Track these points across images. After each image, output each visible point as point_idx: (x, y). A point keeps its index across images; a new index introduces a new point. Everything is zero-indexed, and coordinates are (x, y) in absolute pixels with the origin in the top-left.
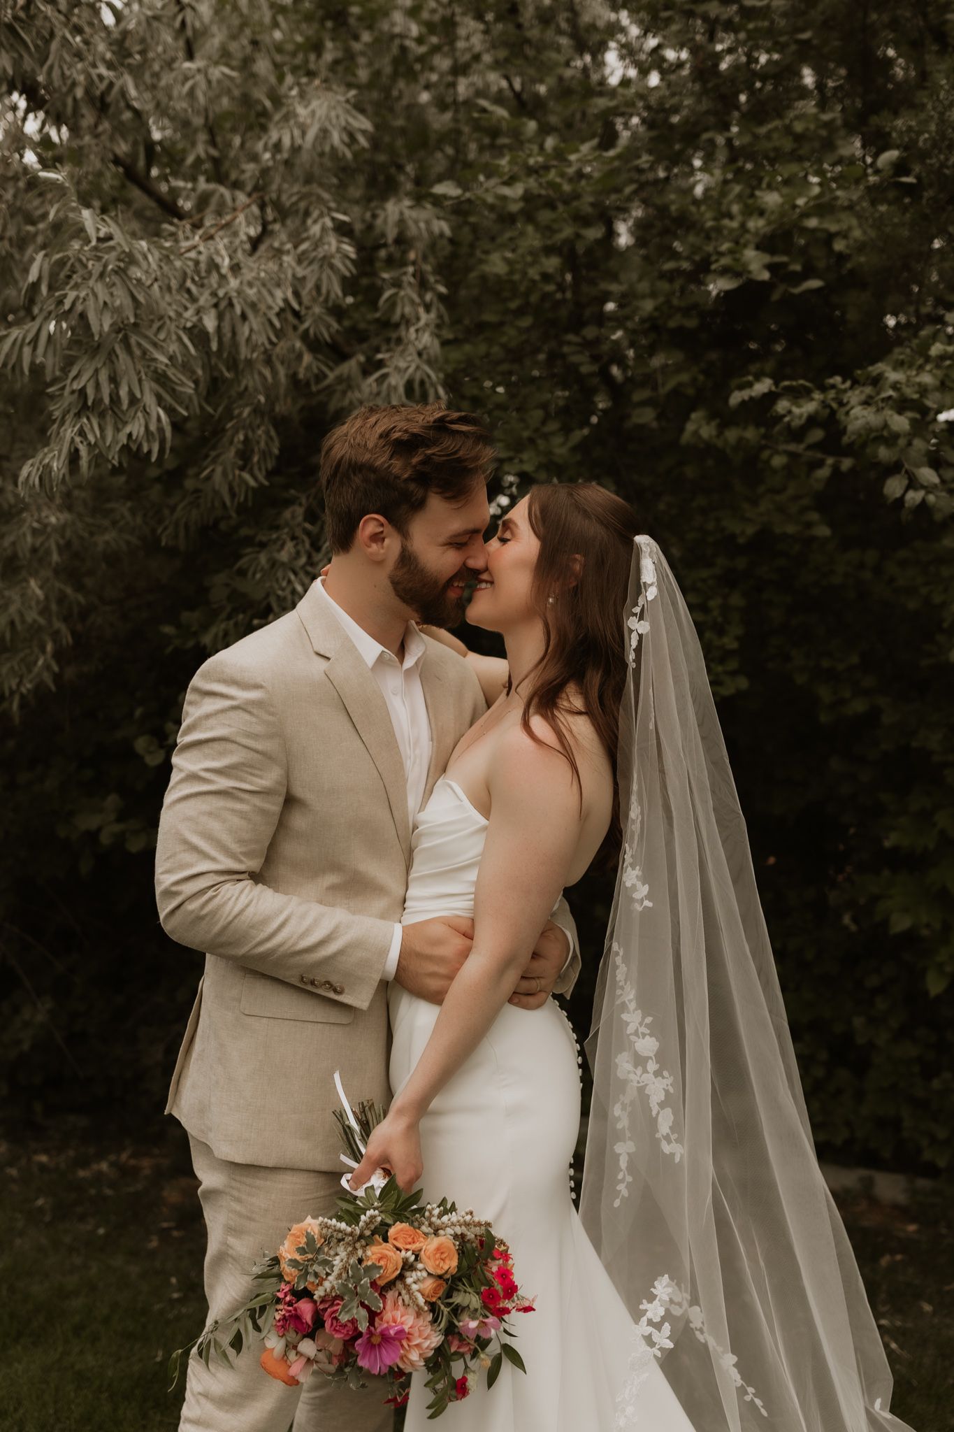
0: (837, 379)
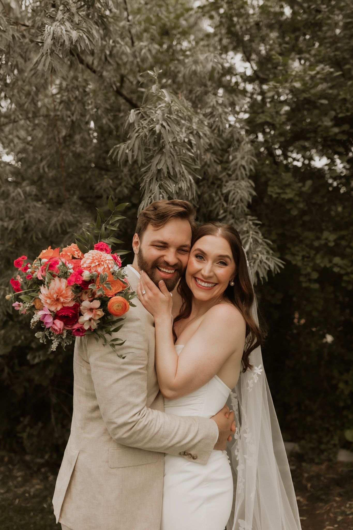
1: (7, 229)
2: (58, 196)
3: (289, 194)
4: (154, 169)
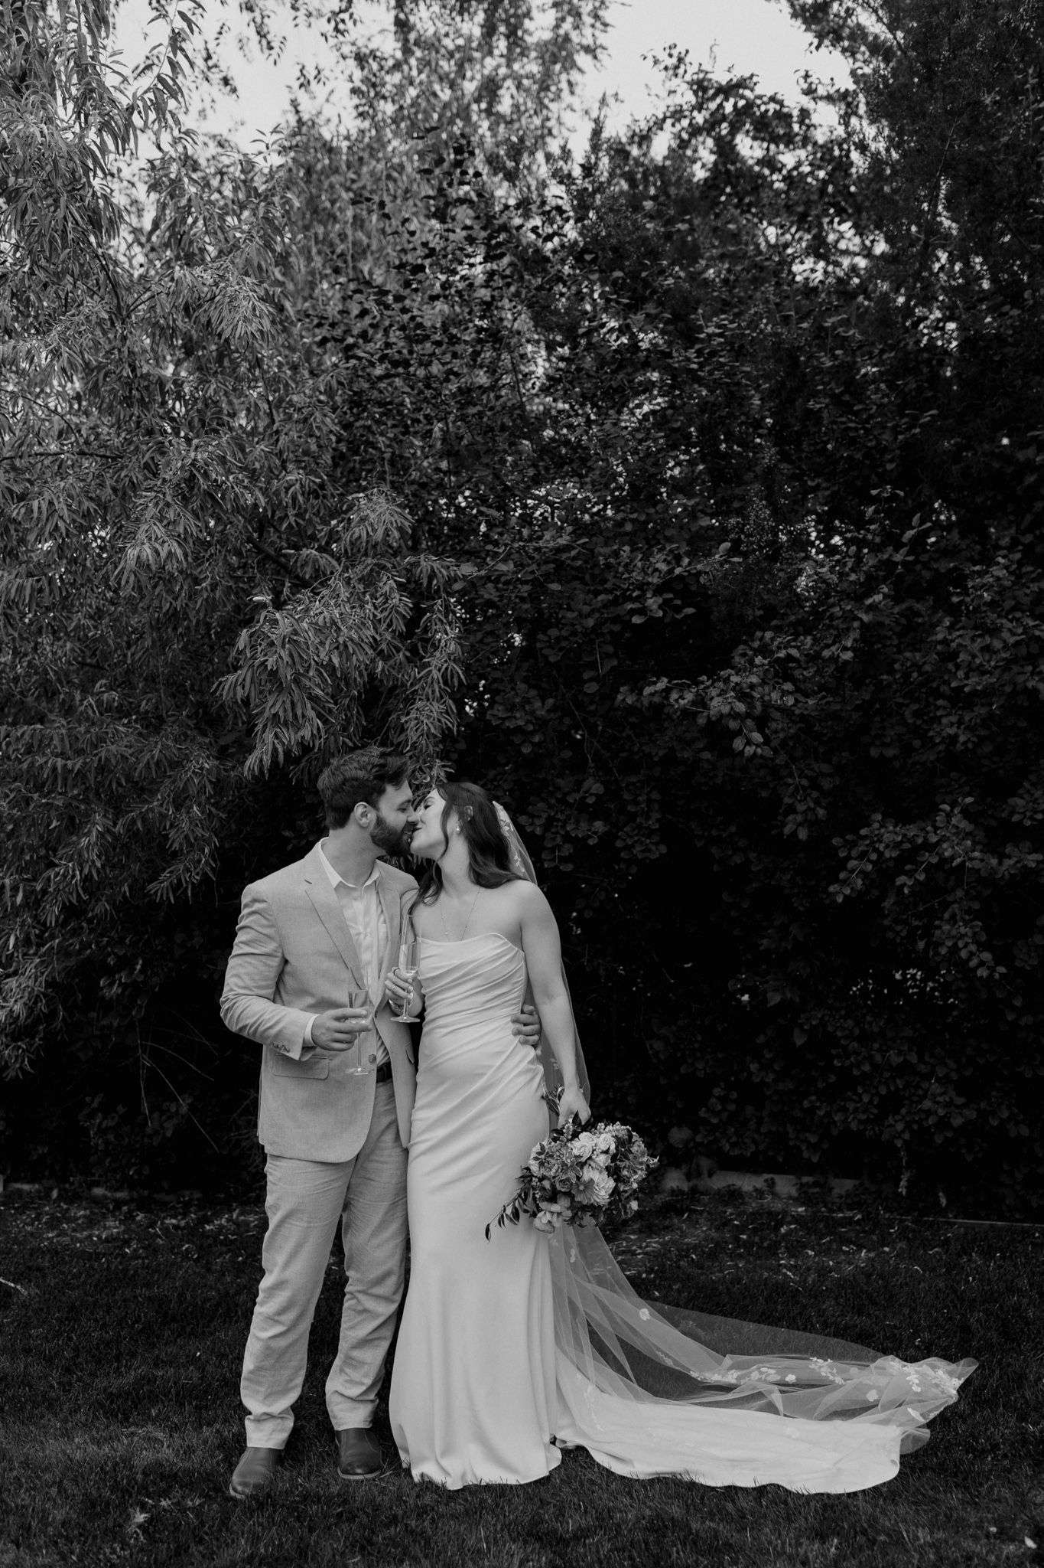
0: (705, 678)
1: (71, 771)
2: (156, 707)
3: (520, 720)
4: (267, 714)
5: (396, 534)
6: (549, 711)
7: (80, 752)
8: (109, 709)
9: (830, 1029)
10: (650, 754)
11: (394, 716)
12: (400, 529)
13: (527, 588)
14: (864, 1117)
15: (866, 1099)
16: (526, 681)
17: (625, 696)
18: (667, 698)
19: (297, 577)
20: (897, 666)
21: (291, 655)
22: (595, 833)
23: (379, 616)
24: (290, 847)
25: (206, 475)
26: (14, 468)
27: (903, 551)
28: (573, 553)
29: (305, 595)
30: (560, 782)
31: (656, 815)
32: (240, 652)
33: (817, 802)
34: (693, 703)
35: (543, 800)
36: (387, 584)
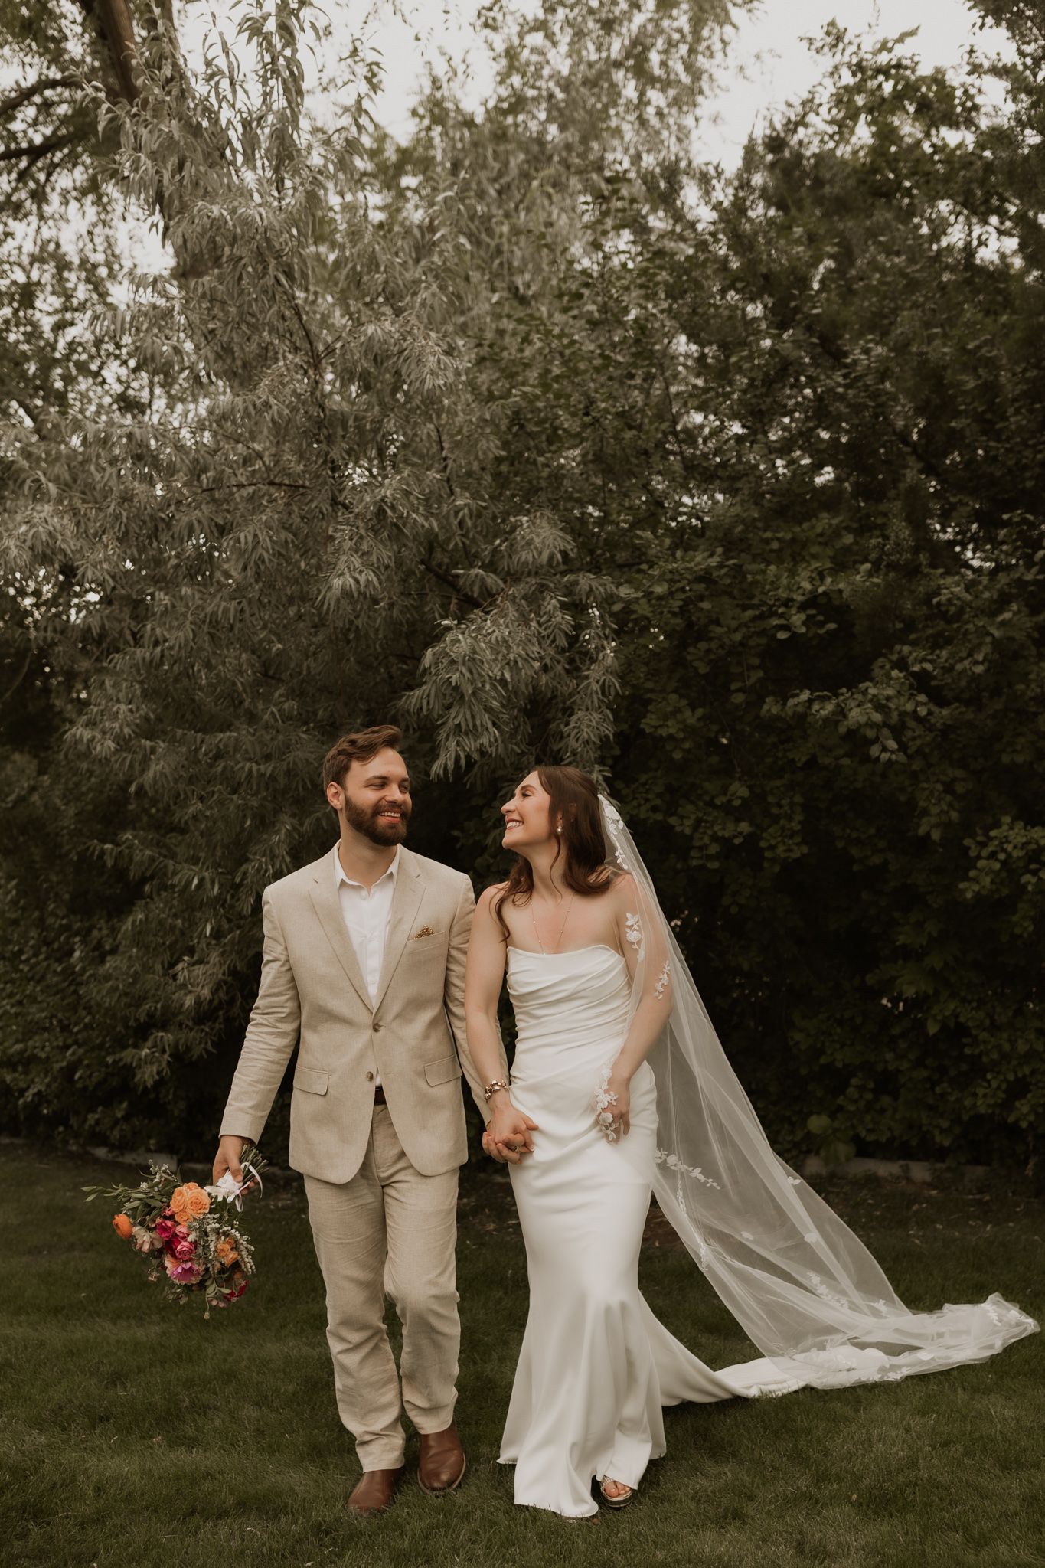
0: (845, 690)
1: (262, 775)
2: (332, 716)
3: (672, 728)
4: (450, 724)
5: (559, 557)
6: (699, 719)
7: (268, 758)
8: (290, 718)
9: (962, 1019)
10: (793, 761)
11: (553, 726)
12: (561, 551)
13: (681, 603)
14: (992, 1101)
15: (994, 1084)
16: (675, 691)
17: (771, 707)
18: (809, 708)
19: (465, 595)
20: (1032, 676)
21: (471, 672)
22: (741, 833)
23: (544, 633)
24: (458, 846)
25: (393, 507)
26: (214, 500)
27: (1035, 570)
28: (723, 571)
29: (476, 614)
30: (707, 785)
31: (799, 817)
32: (425, 670)
33: (951, 805)
34: (834, 713)
35: (692, 802)
36: (551, 603)
